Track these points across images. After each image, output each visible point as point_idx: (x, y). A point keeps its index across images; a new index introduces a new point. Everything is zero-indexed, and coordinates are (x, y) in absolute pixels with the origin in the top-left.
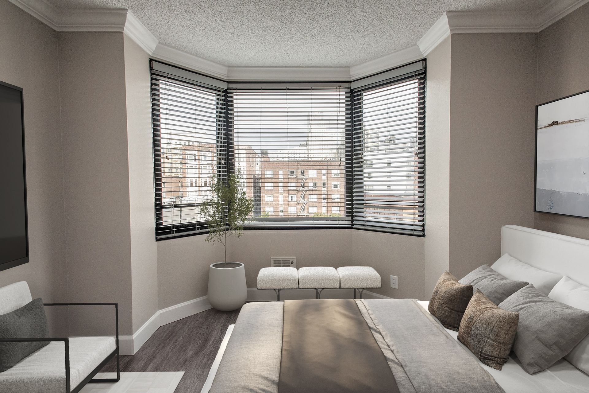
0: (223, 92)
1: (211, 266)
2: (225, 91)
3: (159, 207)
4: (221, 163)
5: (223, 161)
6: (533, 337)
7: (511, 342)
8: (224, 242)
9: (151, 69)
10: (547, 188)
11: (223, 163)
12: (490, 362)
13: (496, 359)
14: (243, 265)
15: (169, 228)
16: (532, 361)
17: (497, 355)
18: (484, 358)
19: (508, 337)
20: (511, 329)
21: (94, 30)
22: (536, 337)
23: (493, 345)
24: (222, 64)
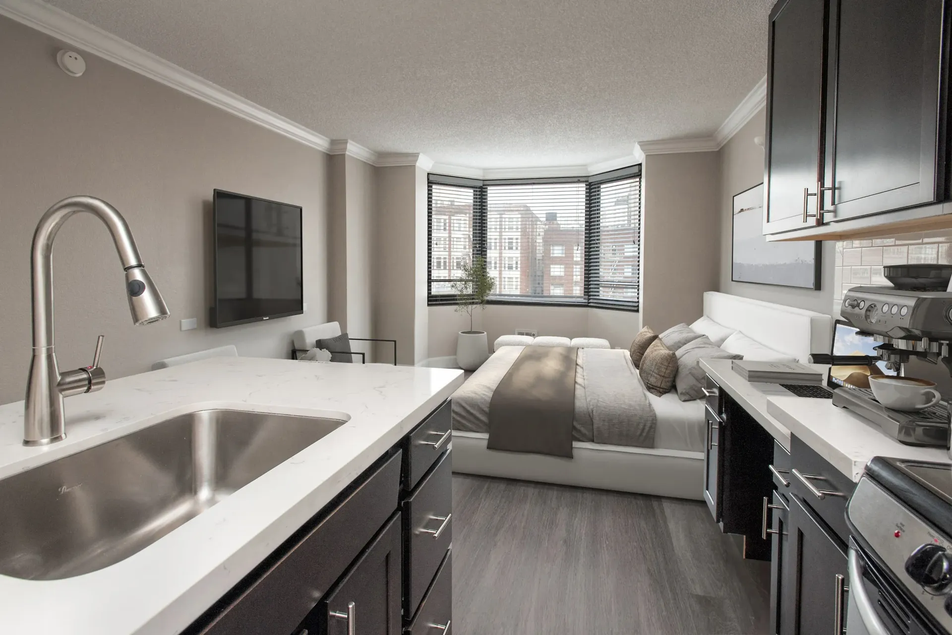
0: (479, 188)
1: (460, 333)
2: (481, 187)
3: (430, 281)
4: (476, 247)
5: (478, 246)
6: (688, 372)
7: (672, 376)
8: (470, 313)
9: (428, 179)
10: (738, 262)
11: (478, 247)
12: (653, 390)
13: (658, 389)
14: (485, 333)
15: (436, 296)
16: (684, 391)
17: (659, 385)
18: (650, 388)
19: (668, 371)
20: (670, 365)
21: (401, 165)
22: (690, 373)
23: (656, 378)
24: (479, 169)
